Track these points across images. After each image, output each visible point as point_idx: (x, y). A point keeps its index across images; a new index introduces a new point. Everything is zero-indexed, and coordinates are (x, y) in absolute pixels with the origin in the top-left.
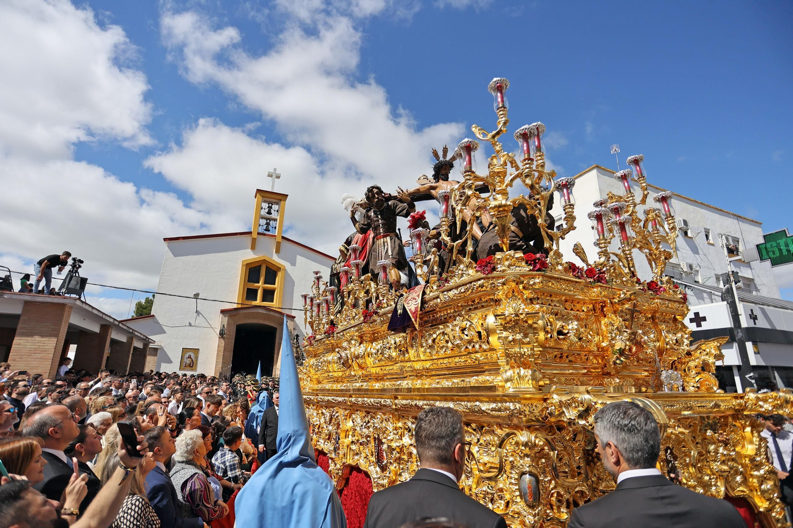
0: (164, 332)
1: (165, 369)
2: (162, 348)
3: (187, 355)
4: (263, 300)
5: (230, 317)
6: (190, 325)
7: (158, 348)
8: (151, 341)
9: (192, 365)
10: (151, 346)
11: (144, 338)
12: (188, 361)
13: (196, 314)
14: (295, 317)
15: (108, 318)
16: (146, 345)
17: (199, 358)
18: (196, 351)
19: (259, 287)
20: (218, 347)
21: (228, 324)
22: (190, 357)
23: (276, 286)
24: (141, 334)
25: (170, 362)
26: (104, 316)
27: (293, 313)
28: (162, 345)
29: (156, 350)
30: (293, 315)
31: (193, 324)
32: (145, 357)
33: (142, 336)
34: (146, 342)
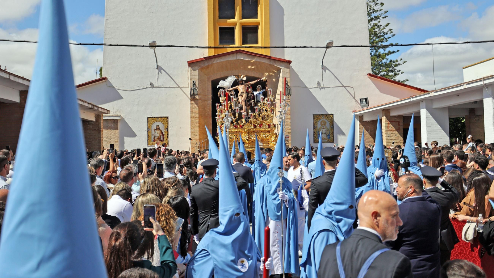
0: (121, 98)
1: (130, 145)
2: (123, 120)
3: (154, 126)
4: (244, 41)
5: (201, 69)
6: (152, 86)
7: (117, 120)
8: (102, 111)
9: (163, 138)
10: (105, 117)
11: (90, 106)
12: (157, 134)
13: (157, 71)
14: (290, 62)
15: (21, 81)
16: (99, 116)
17: (170, 129)
18: (165, 119)
19: (235, 24)
20: (192, 112)
21: (200, 80)
22: (158, 128)
23: (259, 19)
24: (84, 102)
25: (134, 135)
26: (12, 78)
27: (287, 55)
28: (123, 115)
29: (116, 121)
30: (287, 58)
31: (155, 85)
32: (100, 131)
33: (86, 105)
34: (97, 112)
